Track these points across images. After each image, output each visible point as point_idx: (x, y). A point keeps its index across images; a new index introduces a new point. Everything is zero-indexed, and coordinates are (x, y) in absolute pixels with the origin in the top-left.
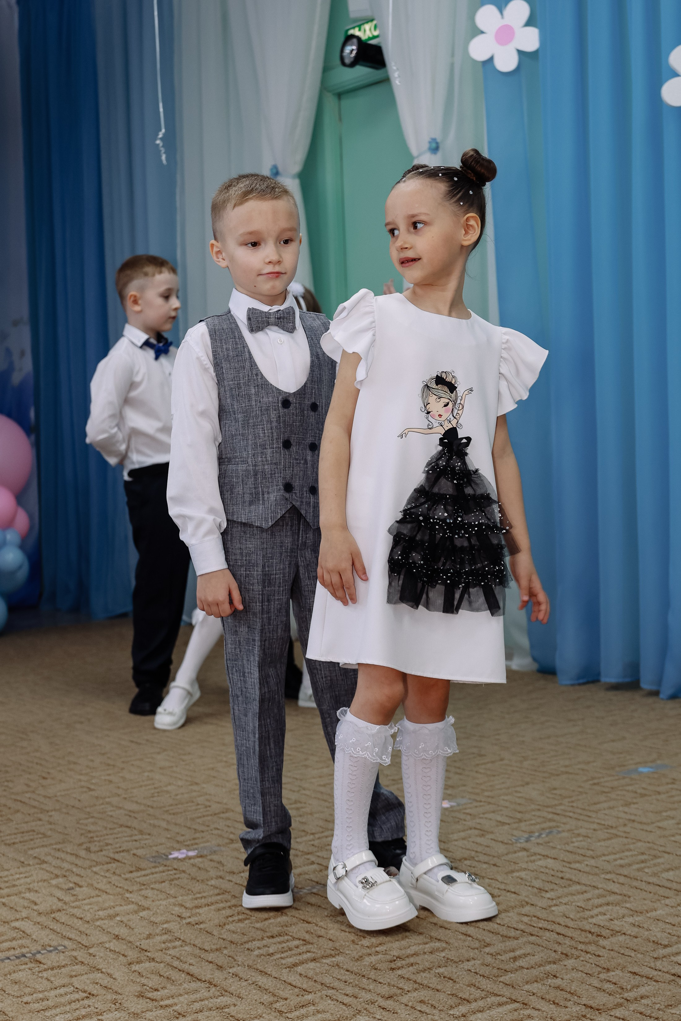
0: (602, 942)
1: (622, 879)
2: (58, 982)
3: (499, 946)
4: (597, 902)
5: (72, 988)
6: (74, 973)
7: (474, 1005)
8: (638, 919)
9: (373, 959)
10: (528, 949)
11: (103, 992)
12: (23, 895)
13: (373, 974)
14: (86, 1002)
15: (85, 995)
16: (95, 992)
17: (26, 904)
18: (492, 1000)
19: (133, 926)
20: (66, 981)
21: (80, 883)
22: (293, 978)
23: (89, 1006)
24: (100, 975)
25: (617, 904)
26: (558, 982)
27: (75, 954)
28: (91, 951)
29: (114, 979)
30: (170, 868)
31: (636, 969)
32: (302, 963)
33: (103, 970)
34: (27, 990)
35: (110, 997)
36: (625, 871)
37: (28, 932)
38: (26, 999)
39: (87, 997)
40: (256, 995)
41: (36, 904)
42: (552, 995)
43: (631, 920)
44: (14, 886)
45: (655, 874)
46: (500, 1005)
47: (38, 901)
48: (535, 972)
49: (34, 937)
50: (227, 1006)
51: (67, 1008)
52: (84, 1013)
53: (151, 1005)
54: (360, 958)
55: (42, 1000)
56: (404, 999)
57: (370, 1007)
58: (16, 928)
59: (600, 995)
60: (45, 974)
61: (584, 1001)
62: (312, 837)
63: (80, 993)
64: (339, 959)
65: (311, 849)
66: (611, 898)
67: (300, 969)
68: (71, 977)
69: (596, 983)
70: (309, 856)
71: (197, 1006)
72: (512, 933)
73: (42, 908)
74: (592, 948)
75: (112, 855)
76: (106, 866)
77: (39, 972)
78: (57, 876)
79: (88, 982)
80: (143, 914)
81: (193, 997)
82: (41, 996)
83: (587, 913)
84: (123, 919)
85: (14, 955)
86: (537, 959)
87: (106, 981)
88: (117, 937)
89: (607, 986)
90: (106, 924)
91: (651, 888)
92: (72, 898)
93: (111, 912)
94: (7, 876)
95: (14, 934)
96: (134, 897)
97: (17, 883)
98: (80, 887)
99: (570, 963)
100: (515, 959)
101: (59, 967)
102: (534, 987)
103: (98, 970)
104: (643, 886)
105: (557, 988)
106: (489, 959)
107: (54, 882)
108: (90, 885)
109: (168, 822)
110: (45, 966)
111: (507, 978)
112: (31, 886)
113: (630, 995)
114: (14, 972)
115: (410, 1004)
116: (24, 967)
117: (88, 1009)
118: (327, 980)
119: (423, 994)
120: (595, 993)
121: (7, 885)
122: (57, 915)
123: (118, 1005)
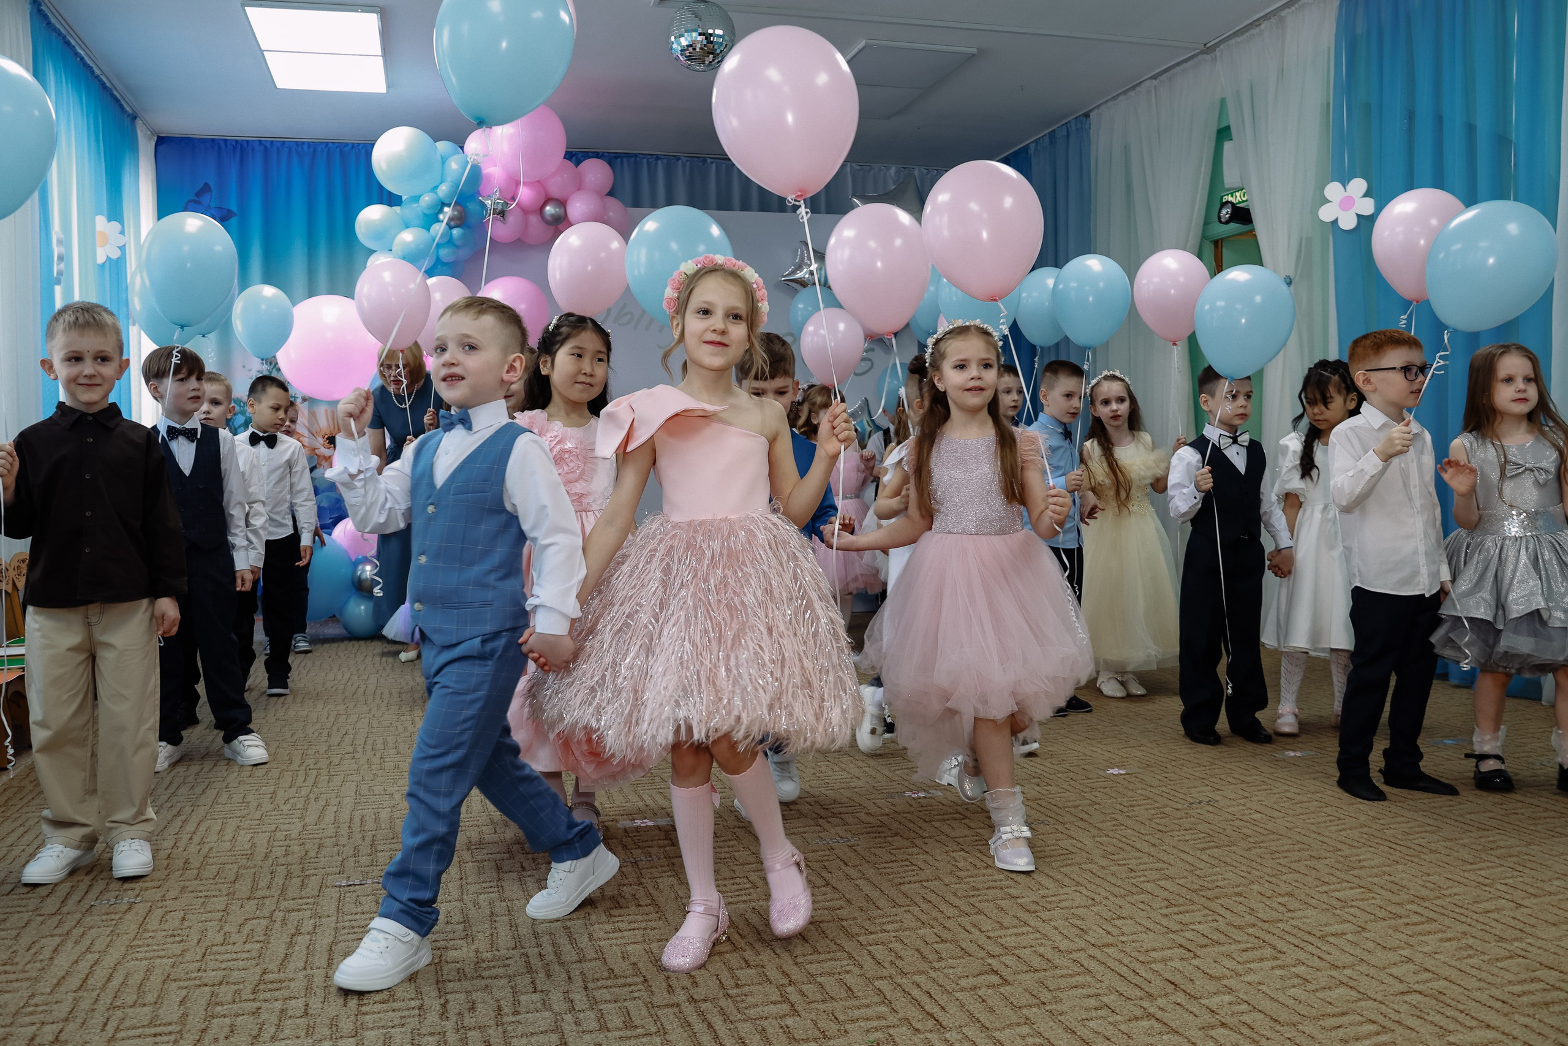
0: (1423, 856)
1: (1435, 817)
3: (1347, 851)
4: (1417, 829)
7: (1332, 887)
8: (1449, 844)
9: (1258, 850)
10: (1369, 855)
13: (1259, 860)
18: (1345, 885)
19: (1091, 814)
22: (1204, 857)
24: (1075, 841)
25: (1434, 832)
26: (1392, 878)
31: (1450, 876)
32: (1209, 848)
35: (1085, 855)
36: (1437, 811)
40: (1180, 864)
42: (1389, 886)
43: (1443, 844)
45: (1461, 815)
46: (1351, 888)
48: (1375, 871)
50: (1162, 869)
53: (1111, 863)
54: (1249, 849)
56: (1284, 878)
57: (1260, 880)
59: (1422, 889)
61: (1412, 892)
64: (1233, 848)
65: (1205, 776)
66: (1429, 828)
67: (1208, 852)
69: (1420, 882)
71: (1143, 867)
72: (1356, 844)
74: (1415, 859)
80: (1096, 806)
81: (1139, 861)
83: (1411, 837)
84: (1084, 809)
86: (1375, 862)
87: (1080, 845)
88: (1082, 819)
89: (1428, 885)
90: (1072, 810)
91: (1457, 824)
93: (1074, 803)
96: (1087, 795)
99: (1400, 867)
100: (1360, 861)
102: (1376, 880)
103: (1073, 838)
104: (1453, 822)
105: (1392, 882)
106: (1341, 859)
108: (1057, 786)
109: (1103, 750)
111: (1355, 872)
113: (1447, 892)
118: (1228, 860)
119: (1296, 876)
120: (1420, 888)
122: (1040, 802)
123: (1092, 862)
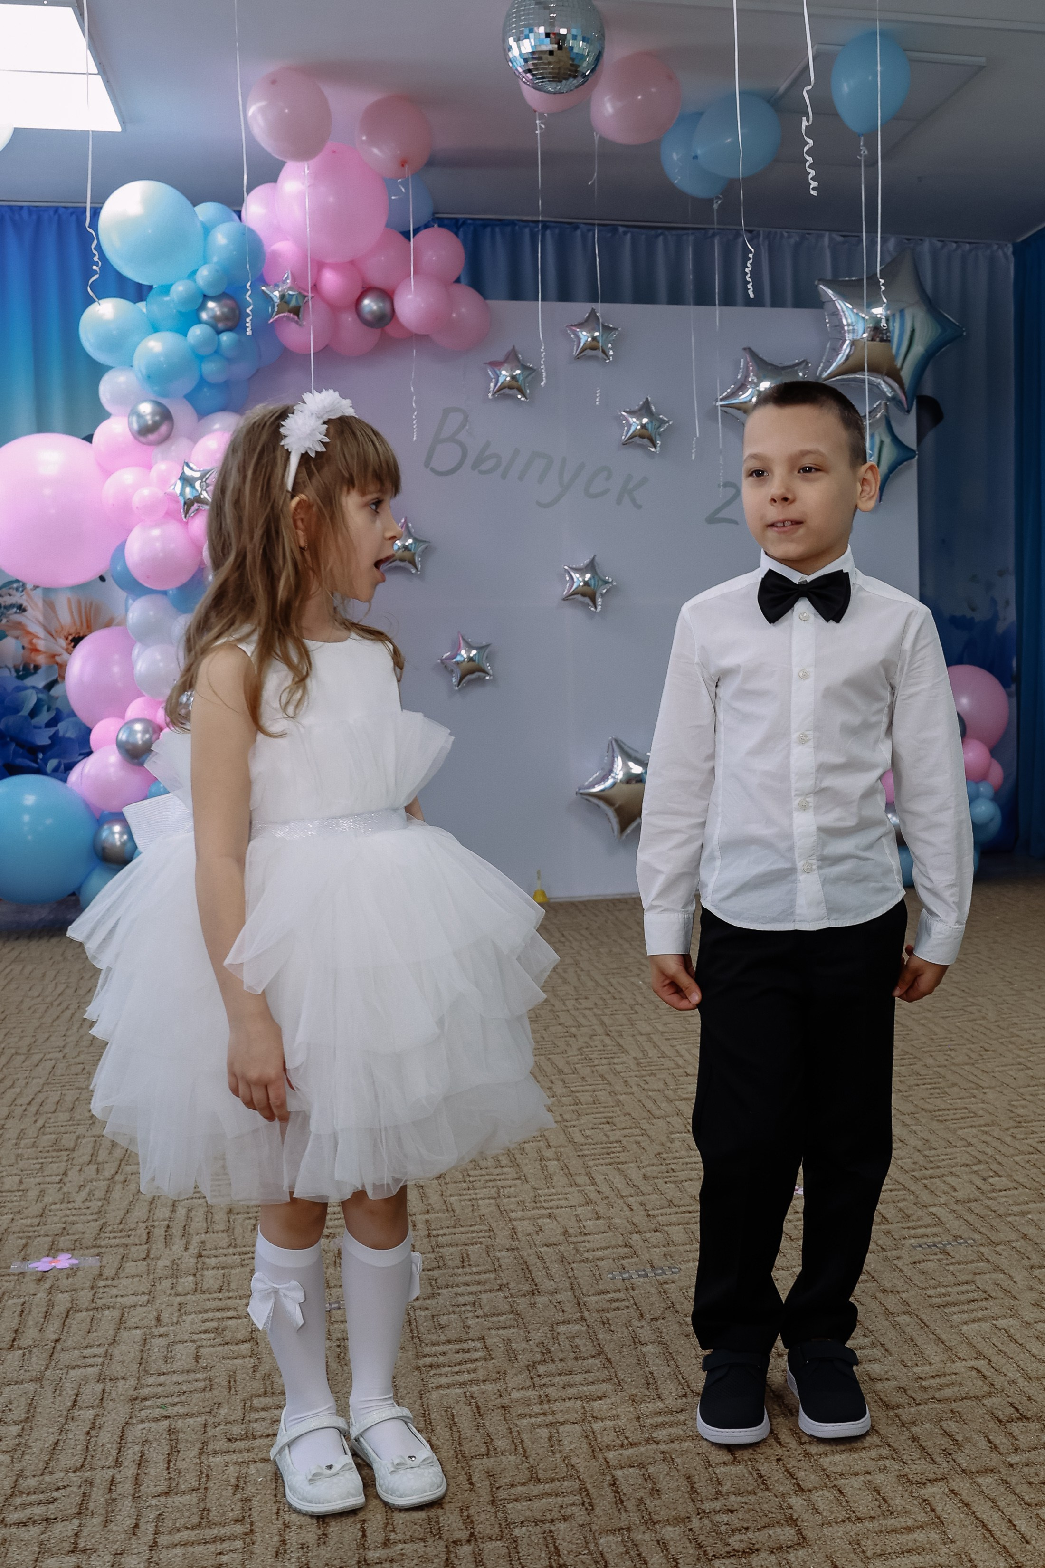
2: (962, 1278)
5: (974, 1287)
6: (977, 1271)
11: (1001, 1294)
12: (945, 1178)
14: (984, 1304)
15: (985, 1295)
16: (993, 1294)
17: (946, 1189)
19: (1042, 1226)
20: (970, 1277)
21: (1000, 1173)
23: (986, 1309)
24: (1002, 1276)
27: (982, 1249)
28: (998, 1248)
29: (1015, 1282)
33: (1006, 1271)
34: (932, 1282)
37: (943, 1219)
38: (930, 1292)
39: (986, 1299)
41: (955, 1190)
44: (939, 1167)
47: (958, 1188)
49: (947, 1226)
51: (965, 1307)
52: (980, 1316)
55: (944, 1295)
58: (932, 1214)
60: (951, 1268)
63: (980, 1293)
68: (975, 1274)
73: (959, 1195)
75: (1035, 1145)
76: (1027, 1156)
77: (947, 1265)
78: (980, 1162)
79: (990, 1282)
82: (943, 1290)
84: (1035, 1218)
85: (926, 1244)
87: (1007, 1284)
88: (1025, 1237)
92: (990, 1188)
93: (1024, 1208)
95: (928, 1220)
98: (1000, 1176)
101: (967, 1263)
103: (1001, 1270)
110: (953, 1260)
112: (954, 1170)
114: (923, 1261)
116: (932, 1257)
117: (985, 1312)
121: (932, 1165)
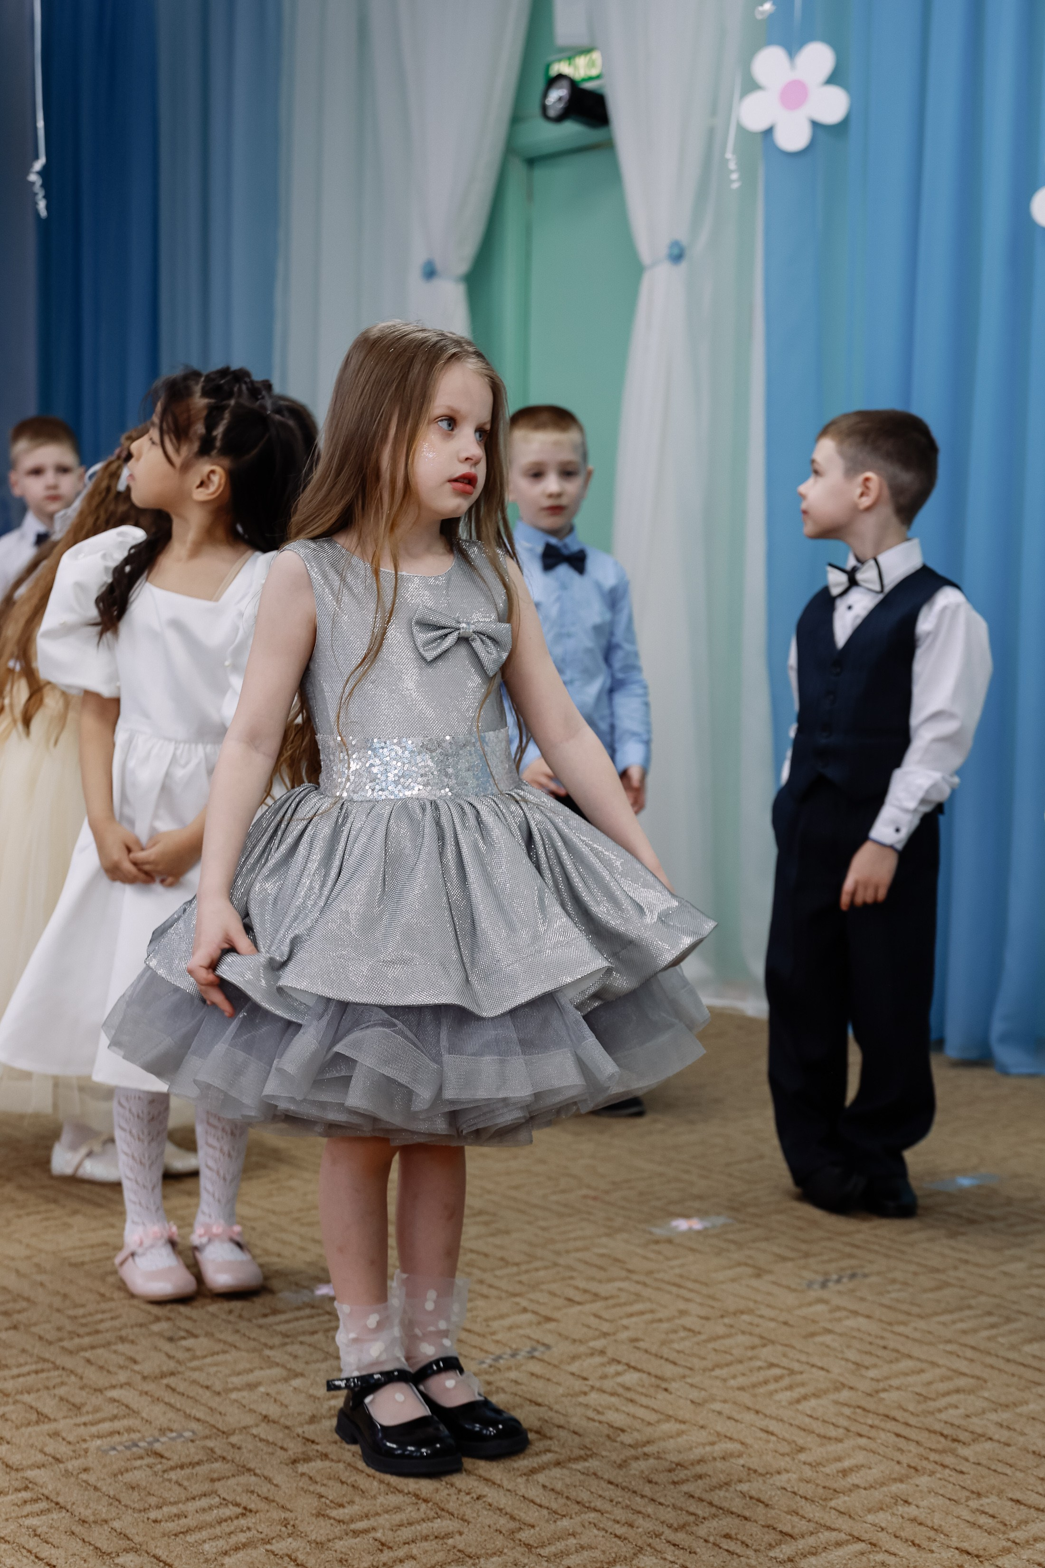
0: (963, 1451)
1: (969, 1353)
3: (817, 1452)
4: (943, 1387)
7: (801, 1544)
8: (1005, 1416)
9: (642, 1465)
10: (860, 1458)
13: (647, 1490)
18: (826, 1536)
22: (534, 1492)
25: (971, 1392)
26: (912, 1511)
30: (320, 1311)
31: (1018, 1495)
32: (542, 1468)
35: (277, 1514)
36: (970, 1340)
40: (487, 1518)
42: (909, 1531)
43: (993, 1417)
45: (1013, 1347)
46: (839, 1544)
48: (877, 1495)
50: (448, 1535)
53: (338, 1529)
54: (623, 1465)
56: (702, 1531)
57: (655, 1542)
59: (974, 1533)
61: (955, 1542)
62: (515, 1269)
64: (593, 1464)
65: (518, 1288)
66: (962, 1382)
67: (541, 1478)
69: (966, 1514)
70: (517, 1299)
71: (406, 1533)
72: (833, 1432)
74: (949, 1460)
80: (297, 1382)
81: (397, 1518)
83: (932, 1405)
86: (875, 1473)
89: (983, 1520)
90: (244, 1396)
91: (1012, 1368)
94: (84, 1316)
96: (277, 1356)
97: (101, 1327)
99: (924, 1481)
100: (845, 1473)
102: (882, 1518)
104: (1001, 1364)
105: (914, 1520)
106: (808, 1472)
107: (156, 1328)
108: (209, 1335)
109: (302, 1237)
111: (840, 1502)
113: (1019, 1535)
115: (711, 1539)
118: (584, 1496)
119: (726, 1524)
120: (969, 1531)
122: (171, 1381)
123: (291, 1529)
